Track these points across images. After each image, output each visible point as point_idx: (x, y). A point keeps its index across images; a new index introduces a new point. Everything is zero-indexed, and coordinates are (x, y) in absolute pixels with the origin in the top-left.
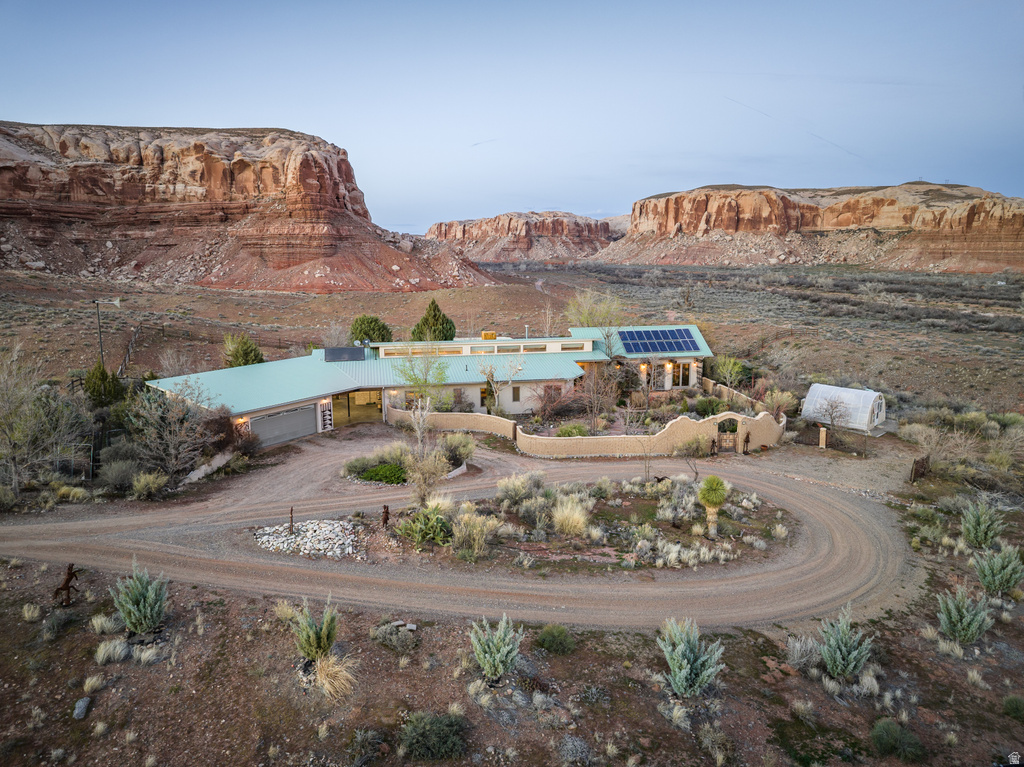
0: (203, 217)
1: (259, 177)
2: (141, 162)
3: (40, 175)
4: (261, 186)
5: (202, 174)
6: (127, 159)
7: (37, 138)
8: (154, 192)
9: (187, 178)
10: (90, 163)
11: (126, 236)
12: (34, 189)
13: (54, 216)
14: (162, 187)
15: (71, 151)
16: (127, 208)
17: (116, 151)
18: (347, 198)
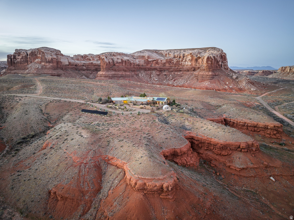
0: (190, 70)
1: (202, 61)
2: (180, 57)
3: (161, 61)
5: (191, 60)
6: (177, 57)
7: (162, 53)
8: (181, 64)
9: (188, 61)
10: (170, 58)
11: (174, 74)
12: (159, 64)
13: (162, 69)
14: (183, 63)
15: (167, 56)
16: (176, 67)
17: (175, 55)
18: (223, 65)
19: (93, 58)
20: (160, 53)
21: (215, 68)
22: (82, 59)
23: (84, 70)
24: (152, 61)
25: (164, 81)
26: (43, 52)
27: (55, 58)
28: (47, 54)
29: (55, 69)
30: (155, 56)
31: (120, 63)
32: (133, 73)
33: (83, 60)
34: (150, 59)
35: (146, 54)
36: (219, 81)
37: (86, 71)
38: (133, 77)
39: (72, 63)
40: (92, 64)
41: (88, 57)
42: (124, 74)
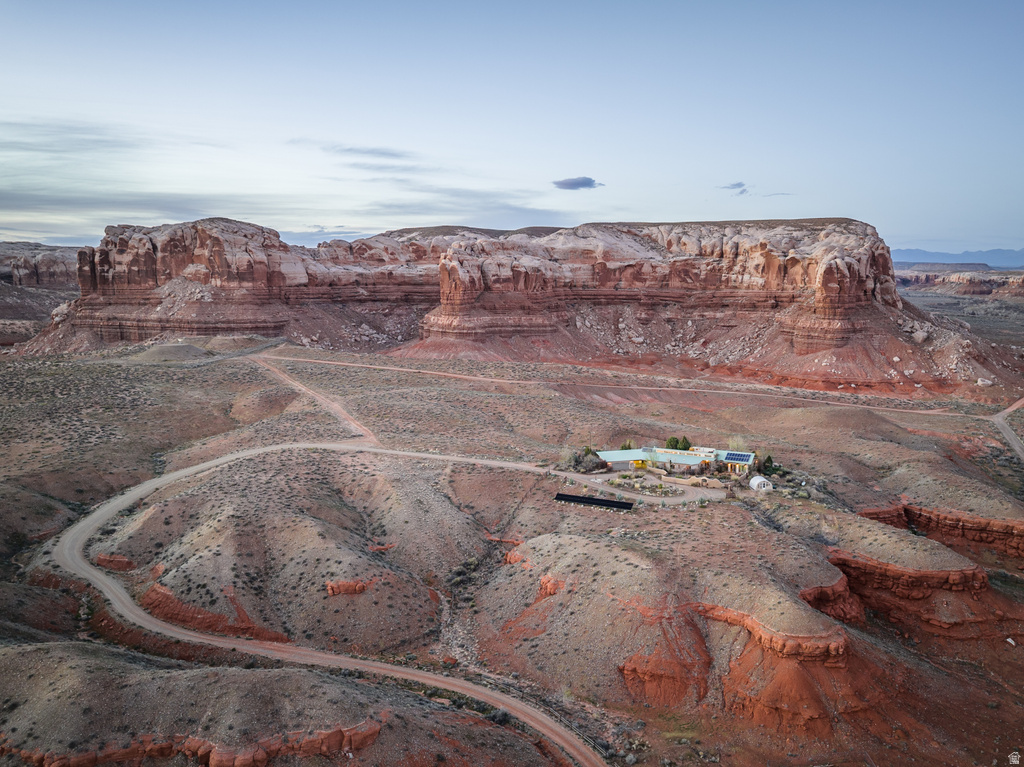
0: (759, 304)
1: (806, 271)
2: (722, 255)
3: (651, 268)
4: (807, 279)
5: (764, 267)
6: (712, 253)
7: (654, 236)
8: (728, 280)
9: (752, 271)
10: (685, 258)
11: (703, 316)
12: (645, 280)
13: (656, 300)
15: (674, 248)
16: (708, 292)
17: (705, 246)
18: (877, 290)
19: (392, 254)
20: (645, 236)
21: (851, 305)
22: (352, 258)
23: (362, 301)
24: (619, 269)
25: (668, 346)
26: (217, 239)
27: (261, 263)
28: (233, 244)
29: (263, 304)
30: (630, 251)
31: (507, 280)
32: (554, 318)
33: (356, 264)
34: (613, 260)
35: (598, 244)
36: (866, 352)
37: (369, 304)
38: (555, 331)
39: (320, 278)
40: (389, 278)
41: (373, 251)
42: (526, 323)
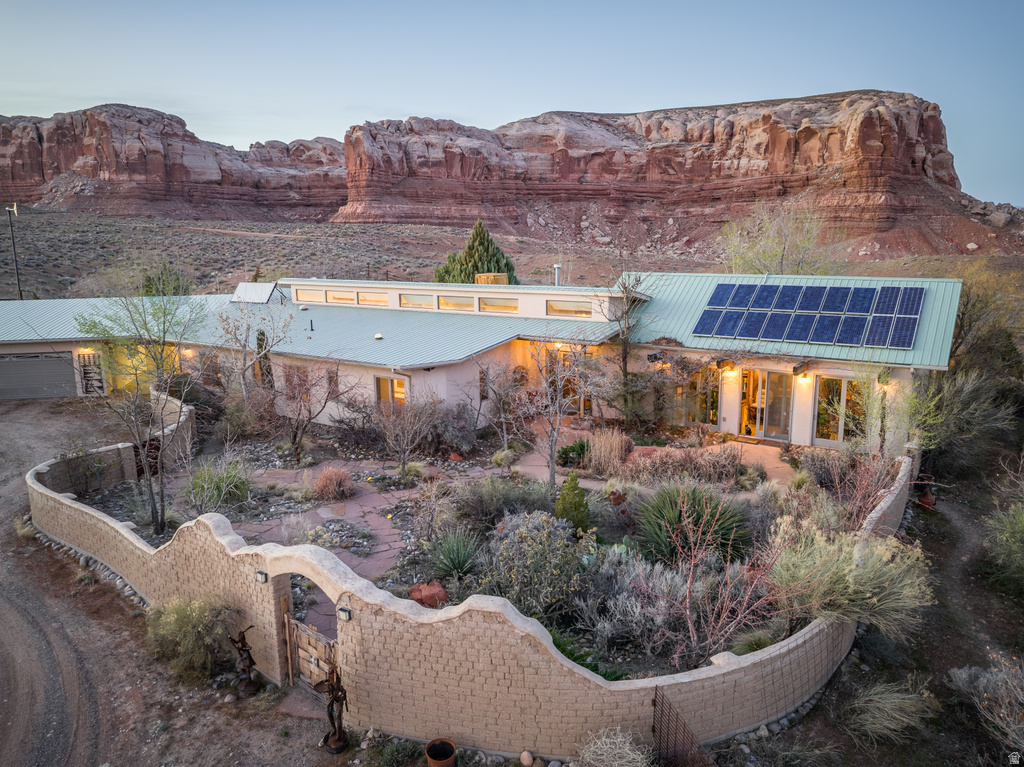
0: (761, 192)
1: (825, 146)
2: (712, 139)
3: (624, 158)
4: (827, 154)
5: (767, 146)
6: (701, 137)
7: (630, 126)
8: (720, 168)
9: (752, 152)
10: (667, 144)
11: (687, 213)
12: (617, 172)
13: (629, 196)
14: (727, 163)
15: (654, 135)
16: (695, 186)
17: (692, 129)
18: (928, 162)
19: (331, 155)
20: (619, 126)
21: (897, 175)
22: (288, 161)
23: (293, 206)
24: (584, 157)
25: (642, 247)
26: (104, 123)
27: (155, 152)
28: (122, 131)
30: (599, 139)
31: (437, 164)
32: (498, 213)
33: (291, 166)
34: (578, 147)
35: (559, 130)
36: (924, 237)
37: (300, 209)
39: (237, 176)
40: (325, 181)
41: (311, 153)
42: (457, 215)
